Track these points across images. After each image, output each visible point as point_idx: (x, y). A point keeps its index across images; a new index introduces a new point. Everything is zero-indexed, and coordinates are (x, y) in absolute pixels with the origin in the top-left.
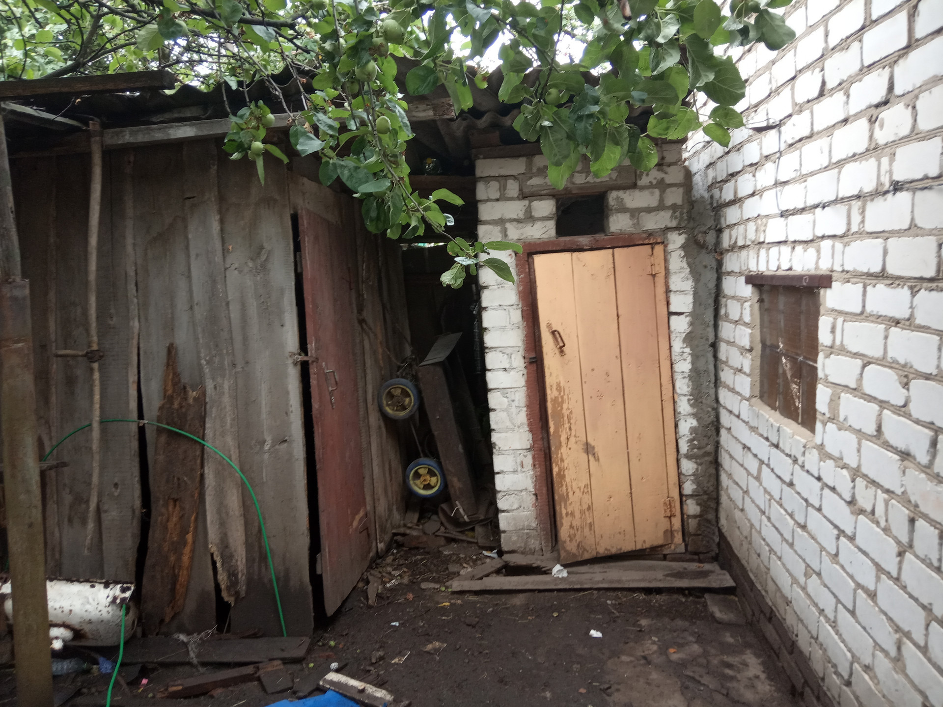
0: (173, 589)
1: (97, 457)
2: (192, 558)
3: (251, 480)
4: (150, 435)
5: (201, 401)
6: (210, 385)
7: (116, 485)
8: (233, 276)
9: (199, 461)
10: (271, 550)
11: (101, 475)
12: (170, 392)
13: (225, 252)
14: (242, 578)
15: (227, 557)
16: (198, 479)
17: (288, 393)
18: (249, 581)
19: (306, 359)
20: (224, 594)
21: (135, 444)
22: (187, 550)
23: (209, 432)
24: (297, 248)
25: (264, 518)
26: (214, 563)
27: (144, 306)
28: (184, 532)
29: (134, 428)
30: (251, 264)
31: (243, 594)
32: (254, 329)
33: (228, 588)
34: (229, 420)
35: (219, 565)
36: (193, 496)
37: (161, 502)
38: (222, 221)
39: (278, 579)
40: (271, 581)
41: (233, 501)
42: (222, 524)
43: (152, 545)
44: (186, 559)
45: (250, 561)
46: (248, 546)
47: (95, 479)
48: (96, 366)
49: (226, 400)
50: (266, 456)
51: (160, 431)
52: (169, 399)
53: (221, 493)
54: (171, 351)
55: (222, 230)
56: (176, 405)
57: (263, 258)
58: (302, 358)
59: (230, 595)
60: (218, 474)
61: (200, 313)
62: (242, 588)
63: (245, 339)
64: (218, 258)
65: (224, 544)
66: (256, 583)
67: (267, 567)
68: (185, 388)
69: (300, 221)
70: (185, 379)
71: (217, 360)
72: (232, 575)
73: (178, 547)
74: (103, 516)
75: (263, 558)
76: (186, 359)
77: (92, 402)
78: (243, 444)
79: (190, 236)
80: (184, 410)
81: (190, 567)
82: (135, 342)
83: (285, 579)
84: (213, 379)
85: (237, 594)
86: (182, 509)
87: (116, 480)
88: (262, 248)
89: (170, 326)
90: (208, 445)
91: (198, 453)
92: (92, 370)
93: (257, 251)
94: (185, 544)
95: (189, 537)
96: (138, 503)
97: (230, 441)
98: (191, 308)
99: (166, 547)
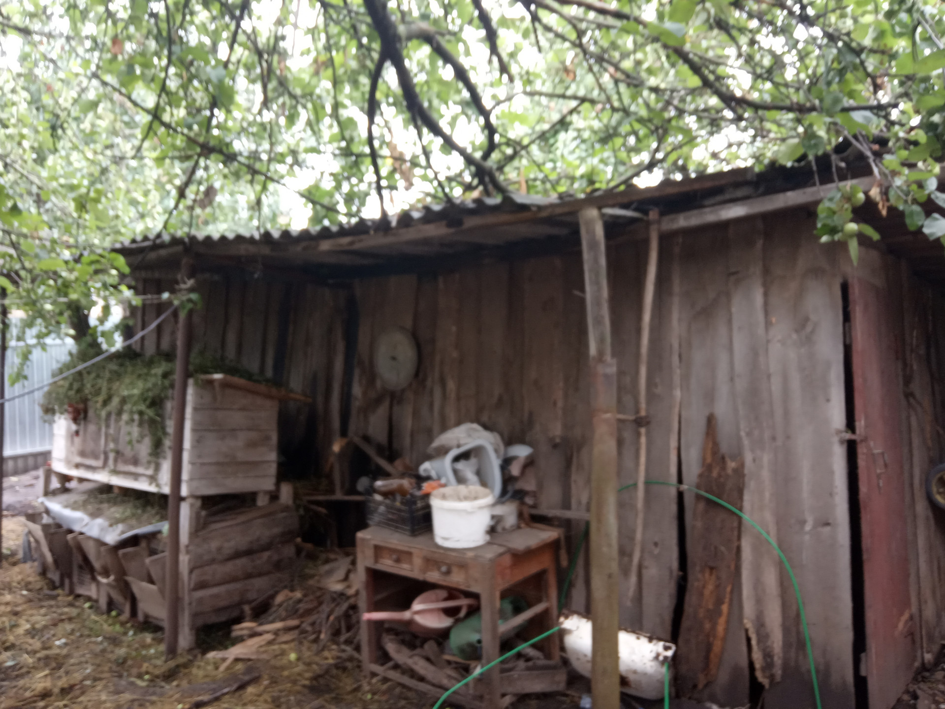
0: (707, 658)
1: (641, 516)
2: (726, 630)
3: (790, 560)
4: (688, 501)
5: (739, 472)
6: (748, 457)
7: (656, 544)
8: (775, 349)
9: (736, 533)
10: (811, 639)
11: (644, 533)
12: (709, 460)
13: (768, 324)
14: (778, 661)
15: (763, 637)
16: (734, 551)
17: (832, 473)
18: (785, 666)
19: (853, 437)
20: (759, 675)
21: (674, 508)
22: (722, 621)
23: (747, 504)
24: (847, 317)
25: (804, 603)
26: (749, 640)
27: (686, 377)
28: (719, 602)
29: (673, 492)
30: (795, 336)
31: (778, 678)
32: (797, 403)
33: (763, 669)
34: (767, 495)
35: (754, 642)
36: (729, 567)
37: (698, 568)
38: (766, 295)
39: (817, 671)
40: (809, 671)
41: (771, 579)
42: (759, 601)
43: (688, 609)
44: (720, 629)
45: (787, 645)
46: (786, 630)
47: (639, 536)
48: (643, 430)
49: (766, 474)
50: (807, 538)
51: (699, 497)
52: (708, 468)
53: (757, 570)
54: (711, 421)
55: (766, 304)
56: (715, 474)
57: (809, 329)
58: (848, 436)
59: (765, 677)
60: (756, 549)
61: (741, 385)
62: (778, 672)
63: (786, 413)
64: (761, 330)
65: (760, 624)
66: (794, 672)
67: (805, 655)
68: (723, 458)
69: (851, 291)
70: (724, 448)
71: (756, 433)
72: (768, 655)
73: (713, 615)
74: (644, 571)
75: (801, 645)
76: (725, 429)
77: (637, 464)
78: (781, 521)
79: (734, 310)
80: (722, 480)
81: (724, 639)
82: (676, 410)
83: (825, 674)
84: (752, 451)
85: (772, 677)
86: (718, 578)
87: (656, 539)
88: (807, 319)
89: (710, 396)
90: (746, 517)
91: (735, 524)
92: (638, 435)
93: (802, 324)
94: (720, 614)
95: (725, 608)
96: (675, 565)
97: (769, 517)
98: (732, 379)
99: (701, 613)
